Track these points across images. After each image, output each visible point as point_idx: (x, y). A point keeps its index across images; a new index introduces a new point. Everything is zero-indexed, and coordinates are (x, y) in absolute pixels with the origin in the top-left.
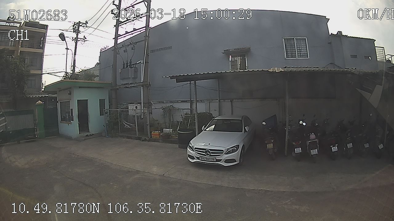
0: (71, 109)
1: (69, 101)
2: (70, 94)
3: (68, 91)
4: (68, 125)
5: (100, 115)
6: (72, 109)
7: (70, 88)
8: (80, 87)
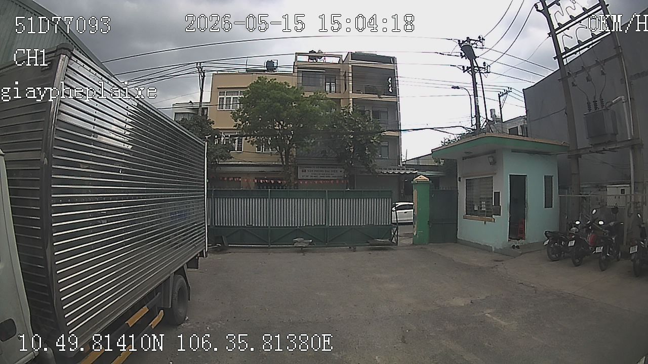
0: (495, 192)
1: (492, 177)
2: (494, 163)
3: (489, 157)
4: (485, 223)
5: (545, 207)
6: (497, 194)
7: (494, 152)
8: (513, 151)
